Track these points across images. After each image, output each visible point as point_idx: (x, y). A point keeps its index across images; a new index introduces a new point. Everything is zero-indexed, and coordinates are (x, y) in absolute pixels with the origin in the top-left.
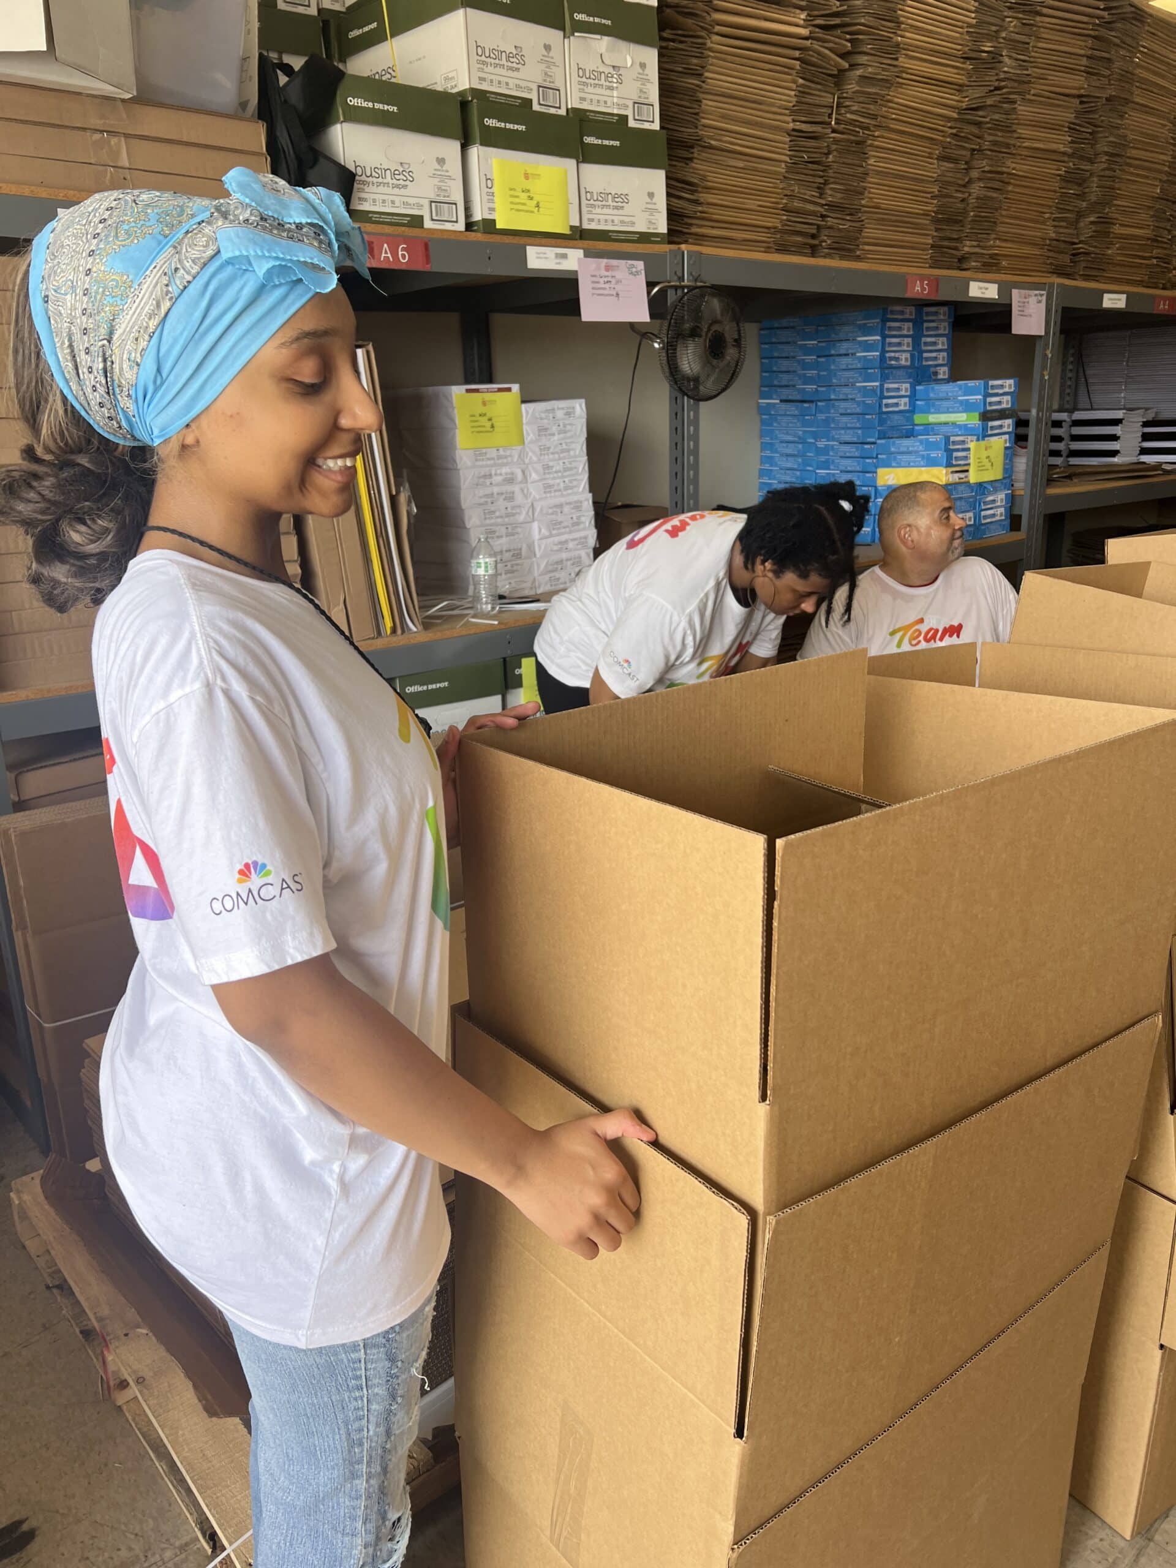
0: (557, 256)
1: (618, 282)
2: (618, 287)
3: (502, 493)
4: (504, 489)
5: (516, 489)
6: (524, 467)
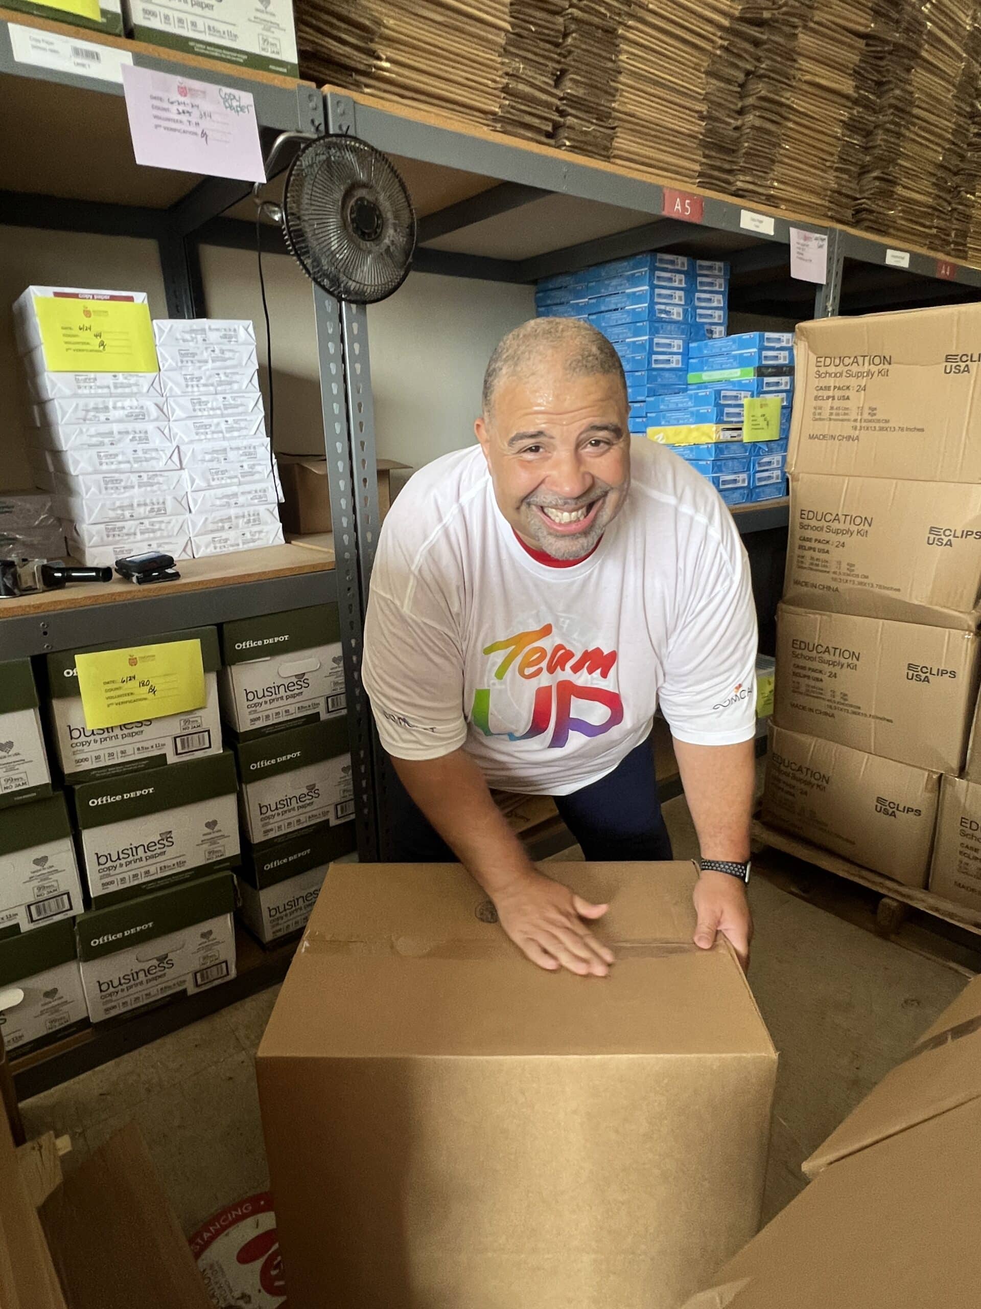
0: (77, 52)
1: (204, 115)
2: (205, 124)
3: (127, 433)
4: (130, 427)
5: (150, 427)
6: (160, 400)
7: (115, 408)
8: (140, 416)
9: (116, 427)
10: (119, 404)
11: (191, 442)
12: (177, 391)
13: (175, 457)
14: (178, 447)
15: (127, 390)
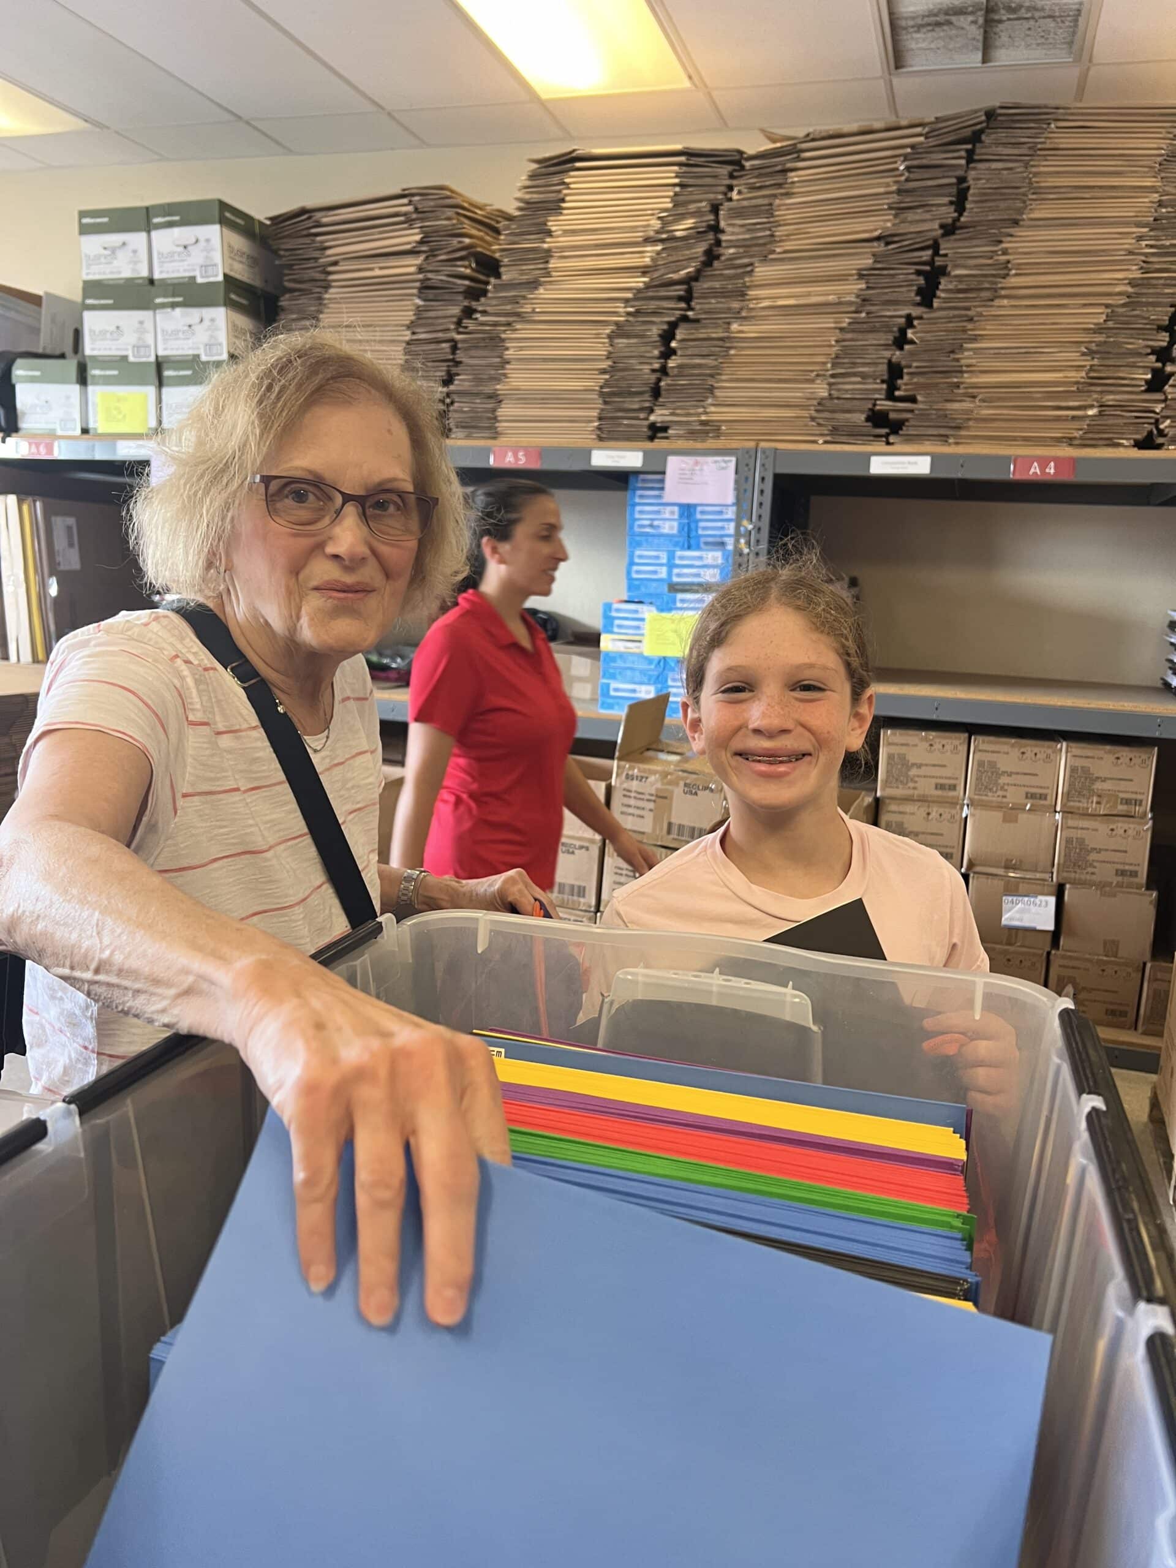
0: (137, 447)
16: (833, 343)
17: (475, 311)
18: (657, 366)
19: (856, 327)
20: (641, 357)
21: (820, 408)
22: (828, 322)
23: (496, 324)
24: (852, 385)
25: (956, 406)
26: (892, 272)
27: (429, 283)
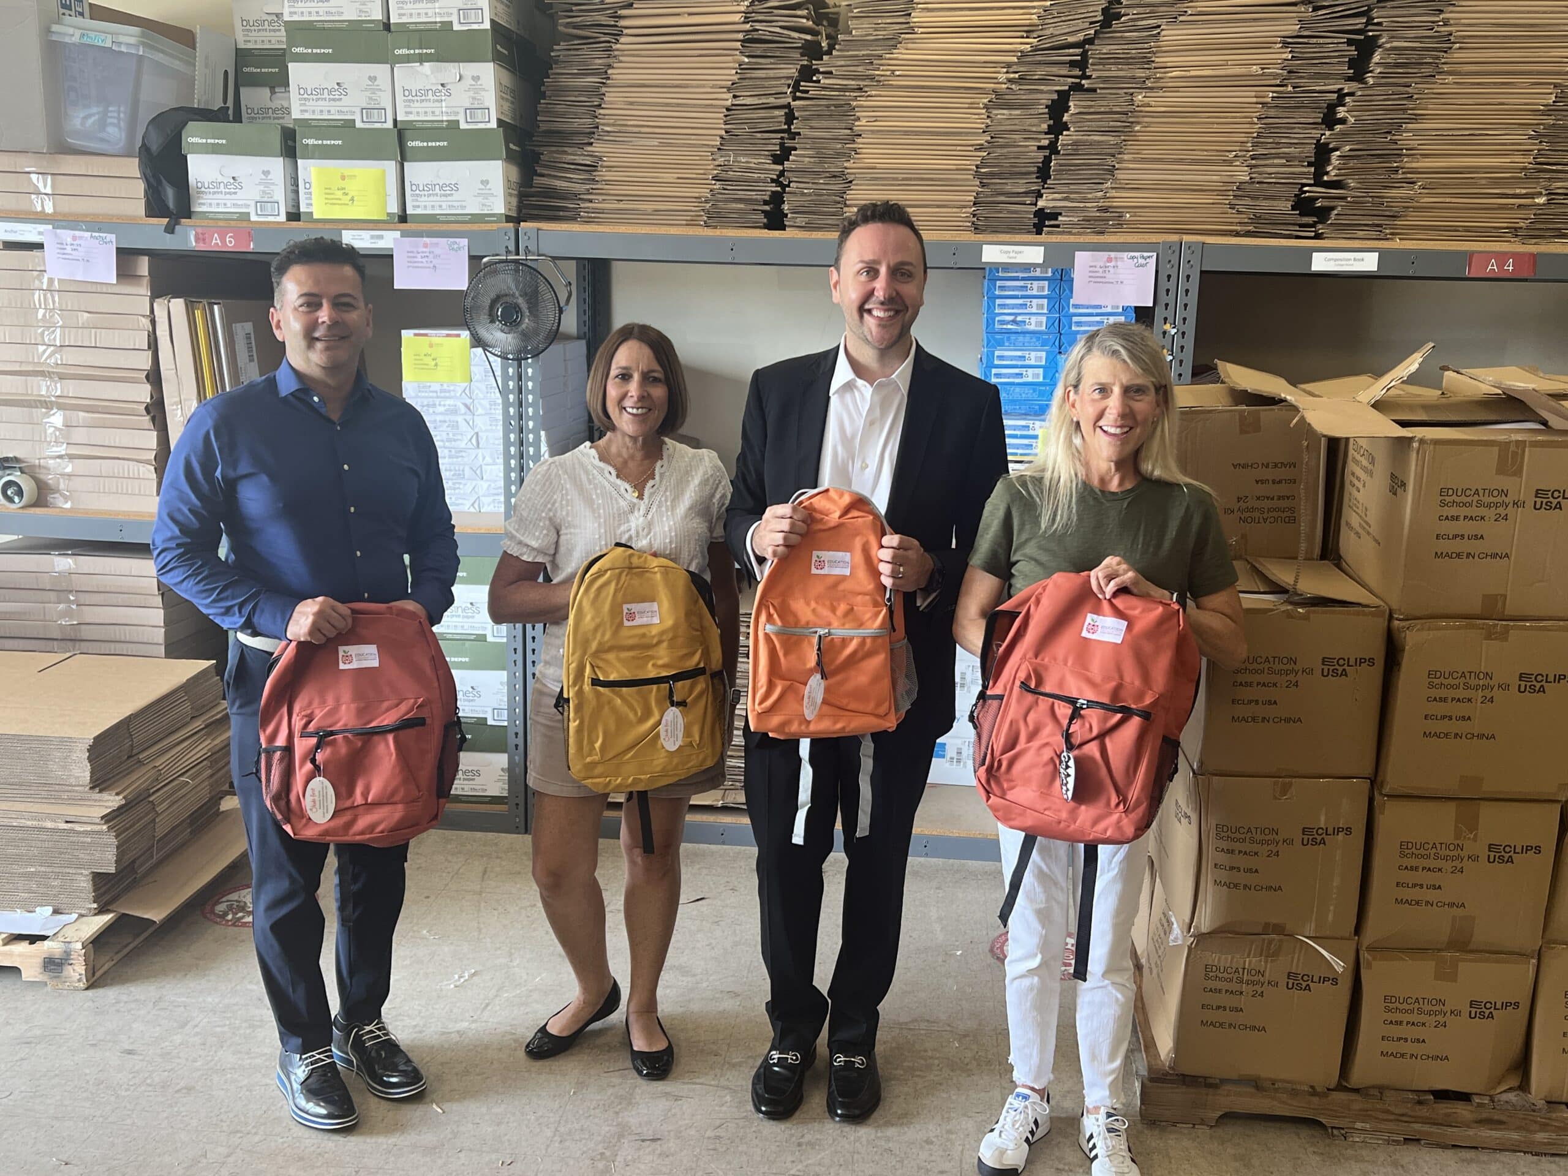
0: (372, 237)
1: (436, 257)
2: (435, 262)
3: (445, 421)
4: (447, 418)
5: (460, 419)
6: (469, 401)
7: (440, 405)
8: (455, 412)
9: (438, 418)
10: (442, 403)
11: (486, 431)
12: (481, 395)
13: (474, 441)
14: (477, 434)
15: (447, 394)
16: (1255, 120)
17: (817, 71)
18: (1045, 143)
19: (1282, 103)
20: (1025, 130)
21: (1240, 193)
22: (1248, 96)
23: (844, 89)
24: (1275, 169)
25: (1394, 193)
26: (1321, 41)
27: (755, 35)
